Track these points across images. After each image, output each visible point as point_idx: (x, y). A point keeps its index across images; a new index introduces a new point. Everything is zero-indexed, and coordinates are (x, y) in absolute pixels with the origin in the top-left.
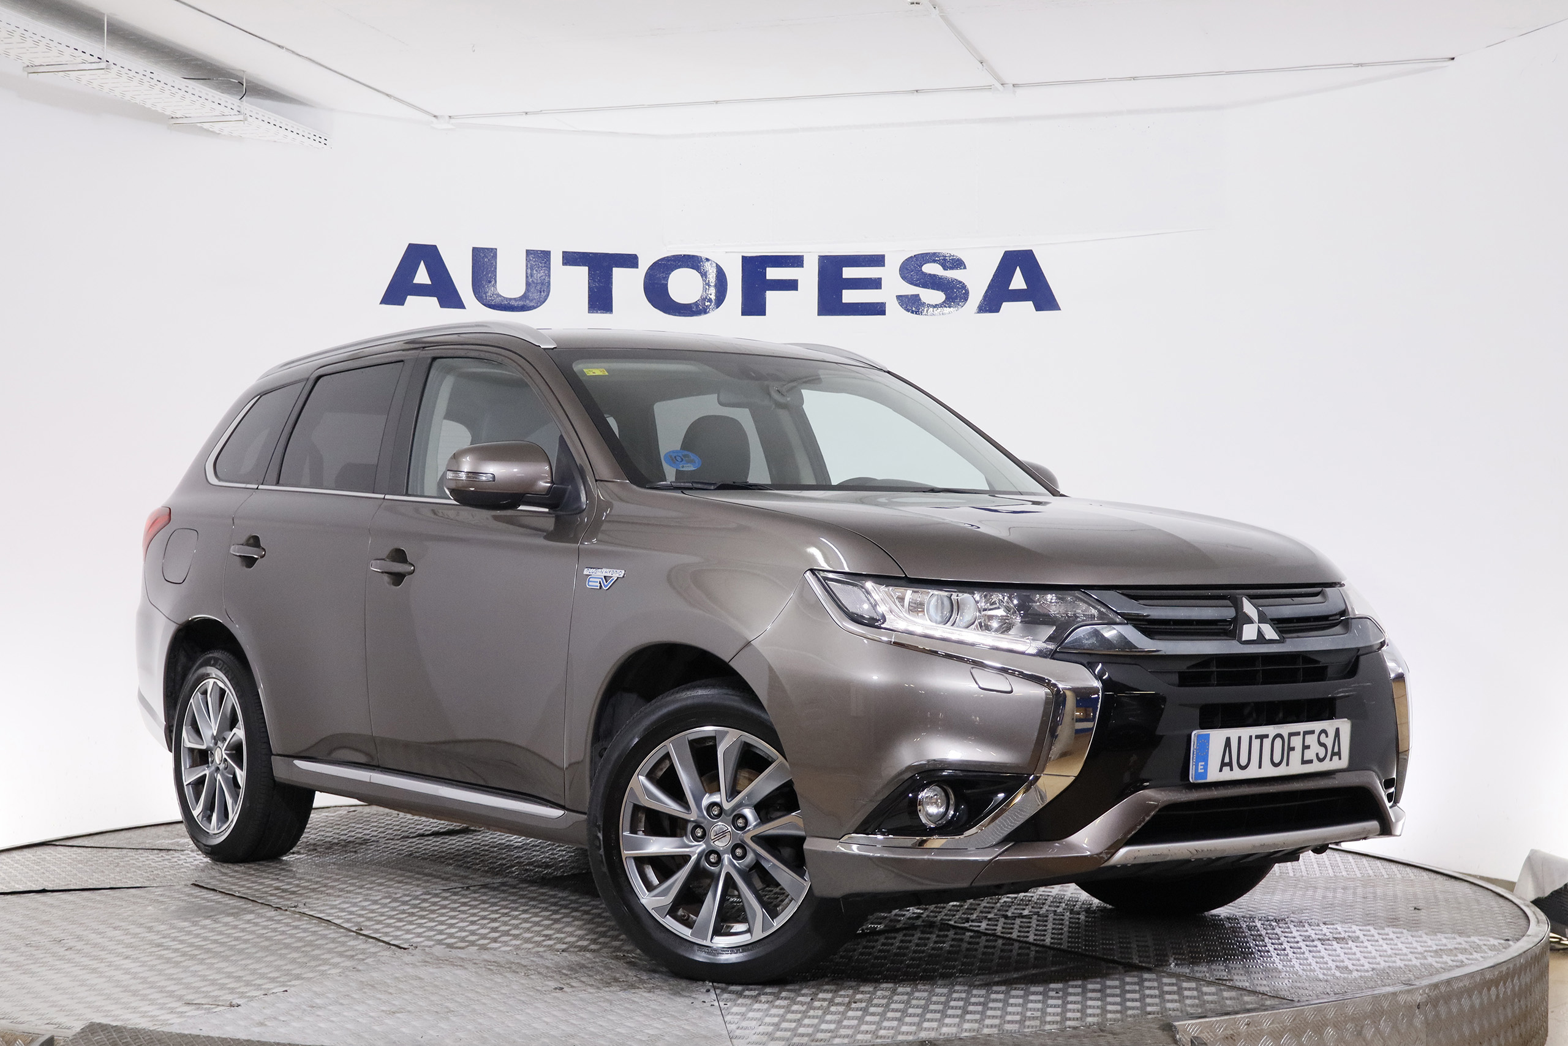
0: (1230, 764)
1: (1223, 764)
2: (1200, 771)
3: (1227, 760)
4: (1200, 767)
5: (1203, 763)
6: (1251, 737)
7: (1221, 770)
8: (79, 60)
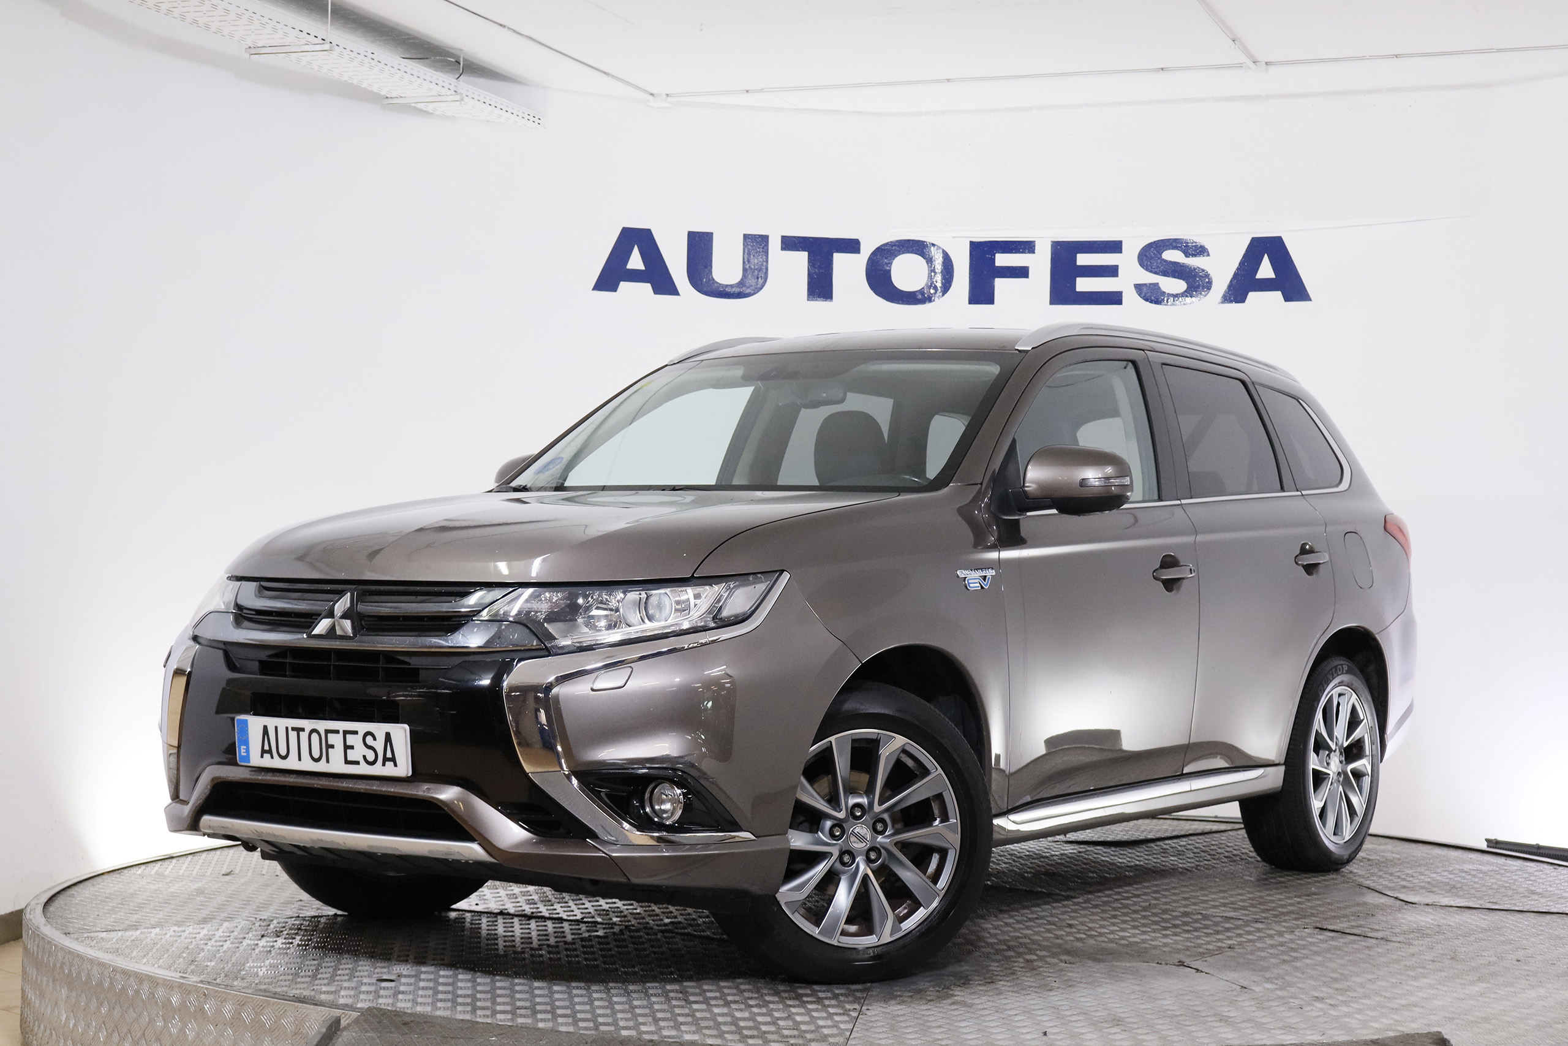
8: (303, 42)
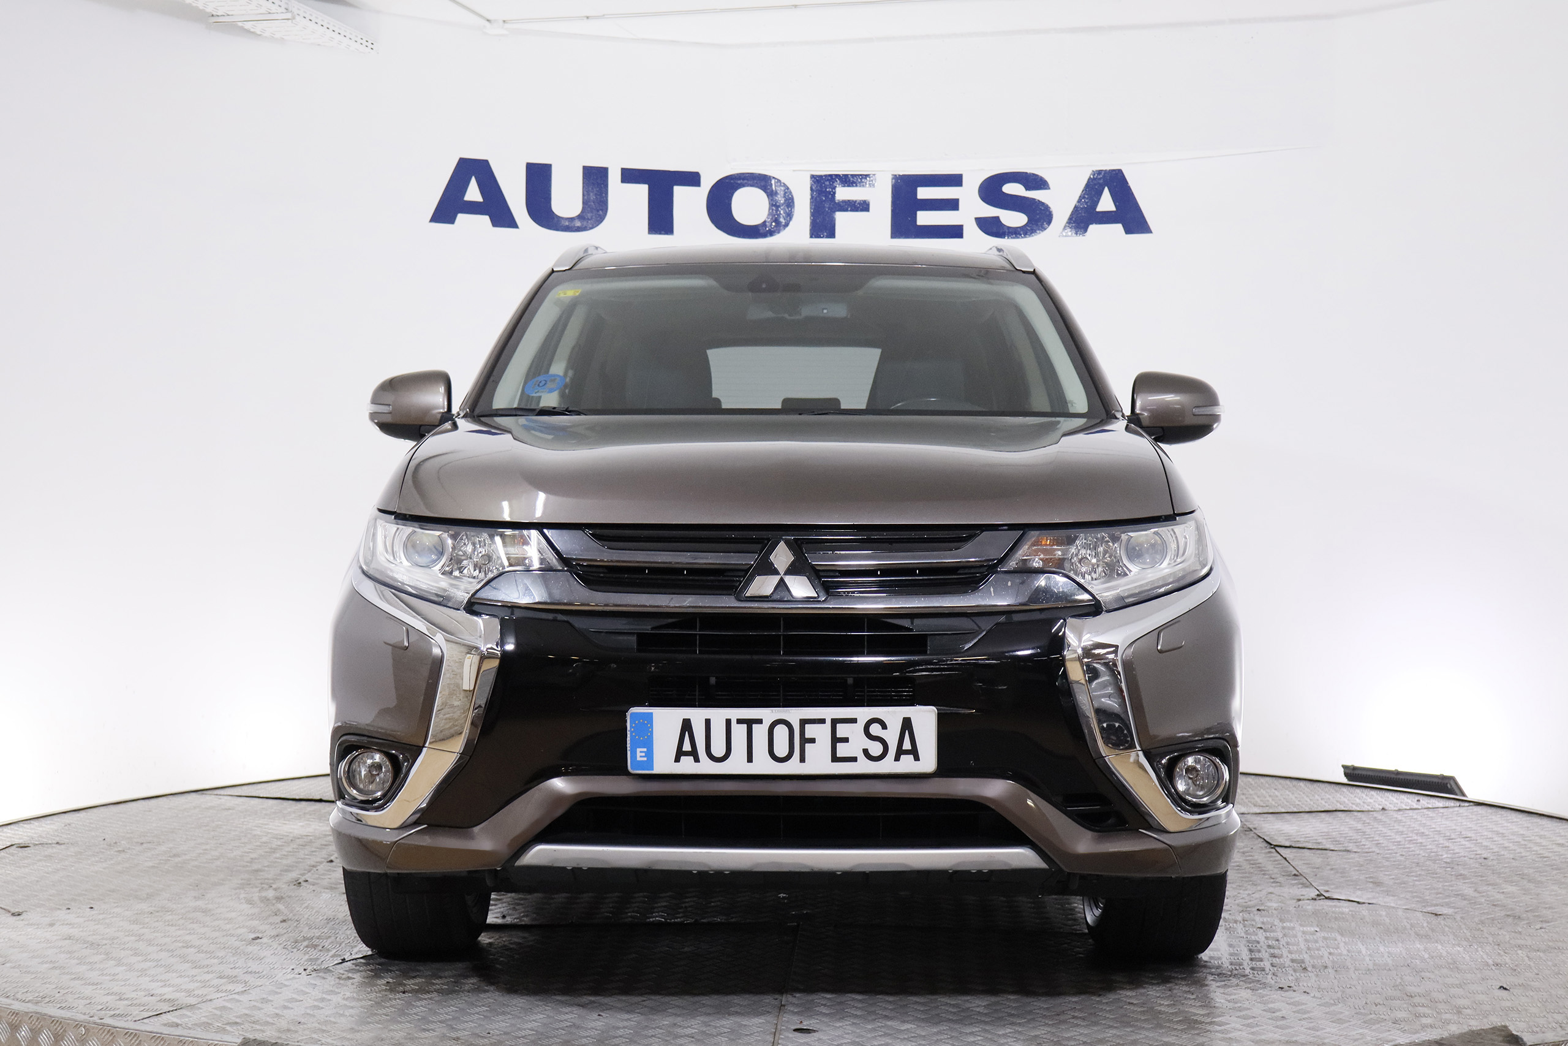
0: (694, 753)
1: (680, 754)
2: (639, 759)
3: (687, 747)
4: (639, 754)
5: (645, 750)
6: (728, 722)
7: (677, 760)
